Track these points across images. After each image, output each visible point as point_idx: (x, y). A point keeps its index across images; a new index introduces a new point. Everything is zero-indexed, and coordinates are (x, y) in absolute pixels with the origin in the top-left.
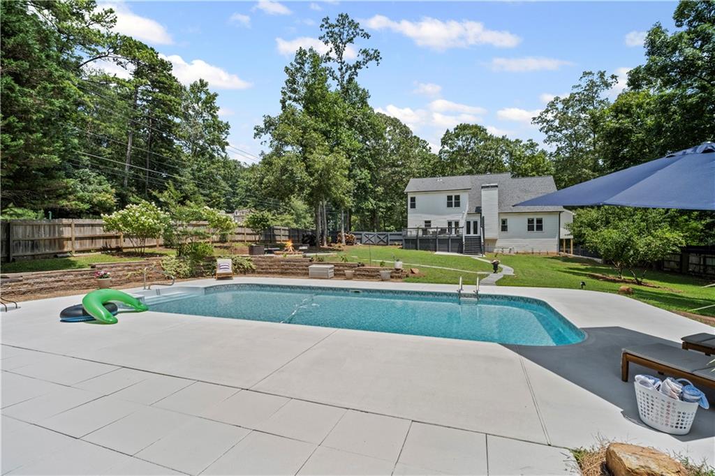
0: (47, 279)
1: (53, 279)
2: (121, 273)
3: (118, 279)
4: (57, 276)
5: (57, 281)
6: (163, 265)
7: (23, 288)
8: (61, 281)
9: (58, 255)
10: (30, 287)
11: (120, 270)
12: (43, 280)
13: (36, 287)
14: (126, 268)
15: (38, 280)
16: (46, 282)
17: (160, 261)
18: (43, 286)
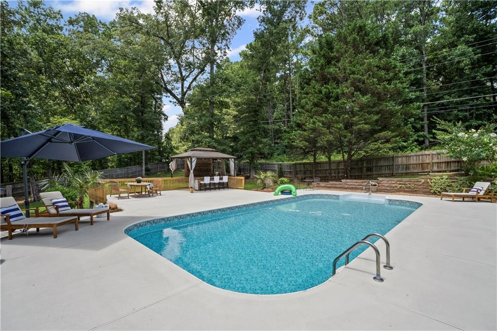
0: (355, 184)
1: (357, 184)
2: (394, 185)
3: (392, 188)
4: (359, 183)
5: (359, 185)
6: (432, 183)
7: (346, 186)
8: (361, 185)
9: (419, 174)
10: (348, 186)
11: (394, 183)
12: (354, 183)
13: (351, 186)
14: (399, 182)
15: (352, 184)
16: (355, 185)
17: (429, 180)
18: (354, 186)
